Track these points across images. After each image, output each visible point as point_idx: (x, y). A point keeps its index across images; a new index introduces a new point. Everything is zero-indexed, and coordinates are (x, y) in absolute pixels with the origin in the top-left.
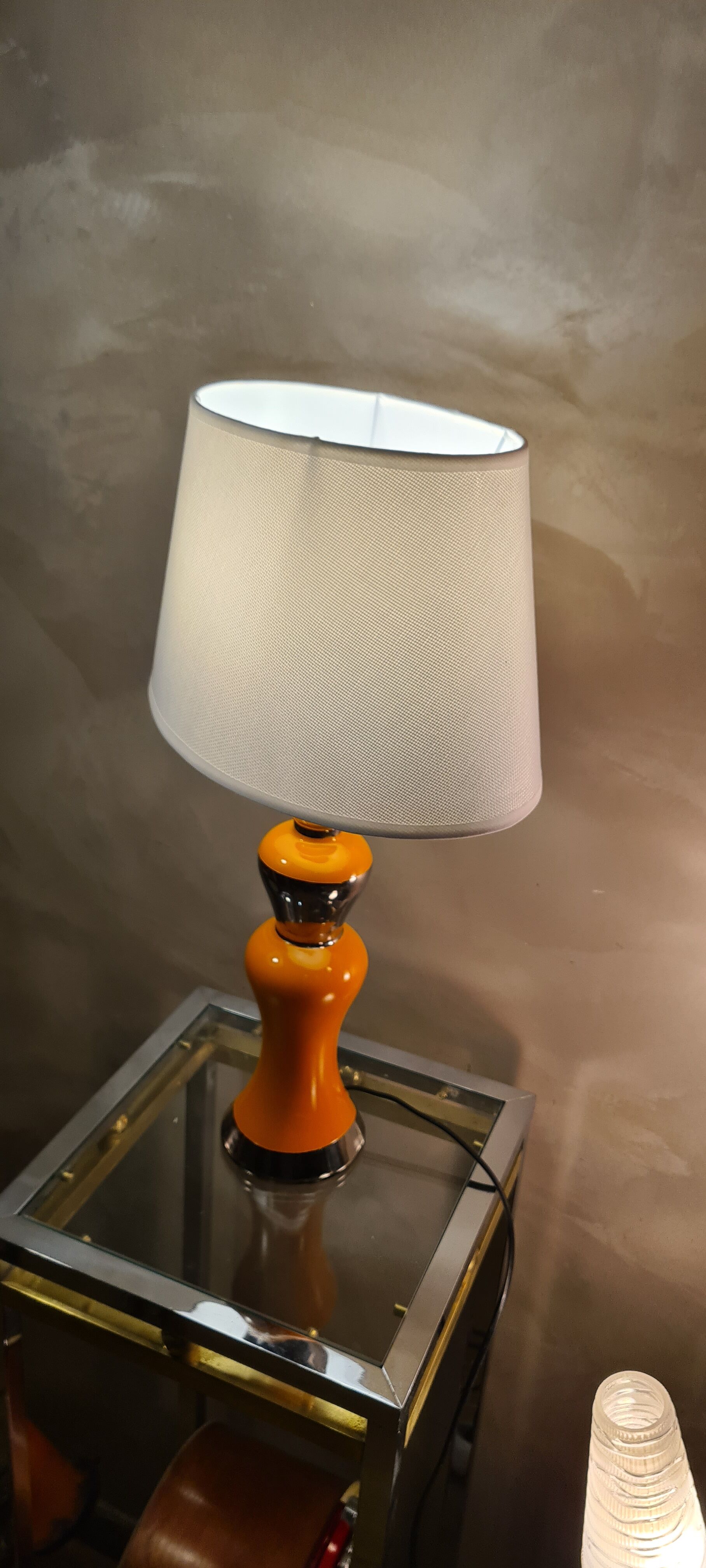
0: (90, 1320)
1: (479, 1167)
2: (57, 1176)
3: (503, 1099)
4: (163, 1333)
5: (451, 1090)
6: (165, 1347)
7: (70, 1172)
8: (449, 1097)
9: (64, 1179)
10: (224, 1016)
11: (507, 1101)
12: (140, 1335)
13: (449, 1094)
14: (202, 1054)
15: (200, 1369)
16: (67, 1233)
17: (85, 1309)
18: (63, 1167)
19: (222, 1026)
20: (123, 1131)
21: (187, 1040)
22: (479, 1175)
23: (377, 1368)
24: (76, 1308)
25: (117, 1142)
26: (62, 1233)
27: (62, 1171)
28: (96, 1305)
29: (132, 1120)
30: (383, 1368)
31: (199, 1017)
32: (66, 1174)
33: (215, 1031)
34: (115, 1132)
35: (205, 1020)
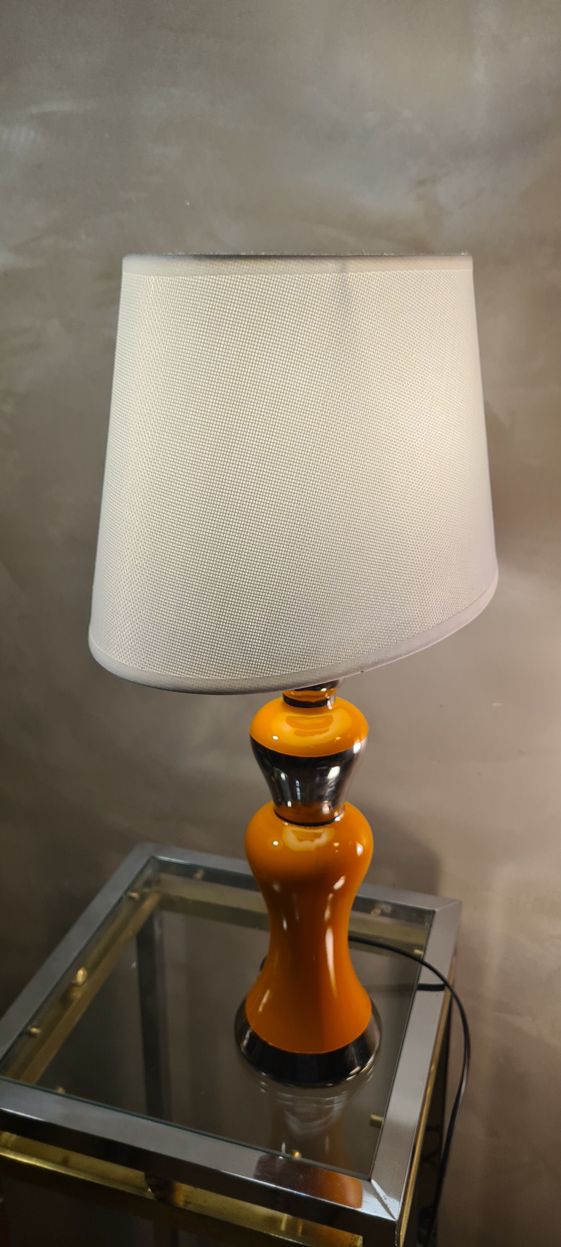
0: (71, 1173)
1: (425, 969)
2: (25, 1034)
3: (432, 909)
4: (147, 1177)
5: (384, 906)
6: (150, 1190)
7: (37, 1027)
8: (383, 914)
9: (33, 1035)
10: (165, 867)
11: (436, 910)
12: (124, 1182)
13: (382, 911)
14: (149, 904)
15: (187, 1208)
16: (41, 1088)
17: (65, 1163)
18: (30, 1023)
19: (164, 876)
20: (84, 983)
21: (135, 891)
22: (426, 977)
23: (366, 1183)
24: (57, 1164)
25: (77, 994)
26: (36, 1088)
27: (29, 1027)
28: (77, 1158)
29: (90, 972)
30: (373, 1181)
31: (142, 870)
32: (34, 1030)
33: (159, 882)
34: (76, 985)
35: (149, 872)
